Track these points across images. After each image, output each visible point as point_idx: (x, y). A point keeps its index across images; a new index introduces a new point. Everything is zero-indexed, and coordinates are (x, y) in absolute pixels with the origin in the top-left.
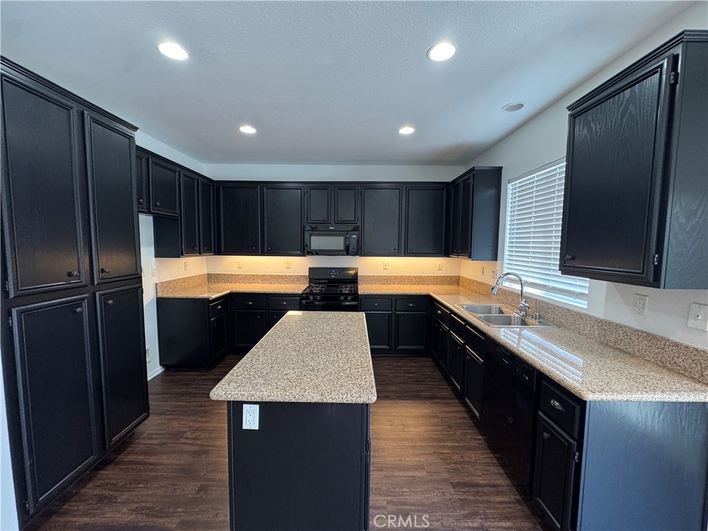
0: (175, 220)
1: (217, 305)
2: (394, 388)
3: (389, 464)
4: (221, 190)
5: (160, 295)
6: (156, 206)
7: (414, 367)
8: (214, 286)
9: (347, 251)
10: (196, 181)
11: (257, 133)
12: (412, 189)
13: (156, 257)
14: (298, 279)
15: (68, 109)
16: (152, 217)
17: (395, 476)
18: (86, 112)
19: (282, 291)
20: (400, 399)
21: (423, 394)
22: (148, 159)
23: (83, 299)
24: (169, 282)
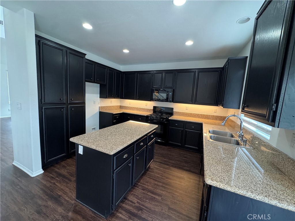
0: (105, 85)
1: (117, 116)
2: (173, 162)
3: (148, 189)
4: (124, 75)
5: (100, 111)
6: (97, 80)
7: (189, 156)
8: (121, 110)
9: (167, 100)
10: (114, 72)
11: (129, 52)
12: (200, 72)
13: (100, 98)
14: (150, 110)
15: (62, 50)
16: (99, 84)
17: (148, 195)
18: (68, 51)
19: (140, 114)
20: (173, 167)
21: (185, 168)
22: (95, 65)
23: (64, 107)
24: (104, 107)
